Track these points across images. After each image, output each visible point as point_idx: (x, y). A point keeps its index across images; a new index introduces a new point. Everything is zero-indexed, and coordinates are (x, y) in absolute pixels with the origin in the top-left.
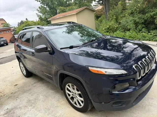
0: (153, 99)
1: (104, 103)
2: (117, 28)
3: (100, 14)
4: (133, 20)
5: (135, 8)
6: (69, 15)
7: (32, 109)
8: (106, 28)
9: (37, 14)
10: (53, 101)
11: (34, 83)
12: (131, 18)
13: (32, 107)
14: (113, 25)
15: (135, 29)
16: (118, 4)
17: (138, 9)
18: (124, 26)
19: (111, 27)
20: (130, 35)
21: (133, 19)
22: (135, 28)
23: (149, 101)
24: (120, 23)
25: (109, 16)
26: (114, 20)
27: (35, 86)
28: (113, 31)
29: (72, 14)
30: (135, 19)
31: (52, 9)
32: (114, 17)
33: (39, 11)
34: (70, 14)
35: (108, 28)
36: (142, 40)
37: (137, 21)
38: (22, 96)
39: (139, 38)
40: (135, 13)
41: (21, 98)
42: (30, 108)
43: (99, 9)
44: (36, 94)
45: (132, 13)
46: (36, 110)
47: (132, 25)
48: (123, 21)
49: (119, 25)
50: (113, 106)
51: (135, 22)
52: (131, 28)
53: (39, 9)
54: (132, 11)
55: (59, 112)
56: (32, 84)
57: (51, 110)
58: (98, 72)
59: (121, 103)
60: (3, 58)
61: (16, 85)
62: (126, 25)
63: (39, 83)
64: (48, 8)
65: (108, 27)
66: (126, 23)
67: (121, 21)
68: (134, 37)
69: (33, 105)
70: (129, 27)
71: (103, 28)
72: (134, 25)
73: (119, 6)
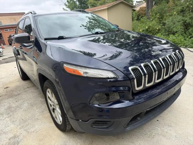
0: (171, 126)
1: (82, 121)
2: (159, 30)
3: (144, 13)
4: (183, 20)
5: (188, 3)
6: (98, 10)
7: (7, 119)
8: (145, 29)
9: (63, 8)
10: (36, 111)
11: (28, 87)
12: (180, 17)
13: (8, 116)
14: (153, 26)
15: (183, 33)
16: (169, 2)
17: (192, 6)
18: (169, 28)
19: (151, 29)
20: (174, 39)
21: (183, 18)
22: (183, 30)
23: (164, 129)
24: (164, 24)
25: (151, 14)
26: (156, 19)
27: (26, 91)
28: (153, 33)
29: (102, 9)
30: (185, 19)
31: (82, 3)
32: (157, 15)
33: (66, 5)
34: (100, 9)
35: (147, 30)
36: (189, 48)
37: (187, 22)
38: (6, 101)
39: (185, 45)
40: (186, 10)
41: (3, 103)
42: (5, 116)
43: (143, 7)
44: (21, 101)
45: (182, 11)
46: (10, 119)
47: (179, 27)
48: (168, 21)
49: (162, 26)
50: (94, 126)
51: (186, 24)
52: (178, 31)
53: (67, 3)
54: (183, 8)
55: (35, 127)
56: (24, 89)
57: (27, 122)
58: (74, 72)
59: (106, 124)
60: (13, 57)
61: (7, 87)
62: (172, 27)
63: (33, 88)
64: (77, 2)
65: (147, 27)
66: (171, 23)
67: (166, 22)
68: (179, 43)
69: (11, 114)
70: (175, 30)
71: (140, 29)
72: (182, 27)
73: (171, 4)
